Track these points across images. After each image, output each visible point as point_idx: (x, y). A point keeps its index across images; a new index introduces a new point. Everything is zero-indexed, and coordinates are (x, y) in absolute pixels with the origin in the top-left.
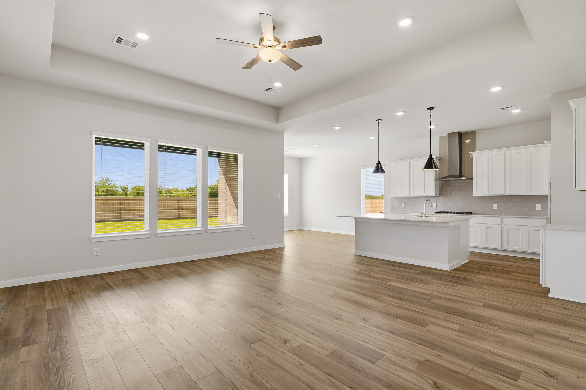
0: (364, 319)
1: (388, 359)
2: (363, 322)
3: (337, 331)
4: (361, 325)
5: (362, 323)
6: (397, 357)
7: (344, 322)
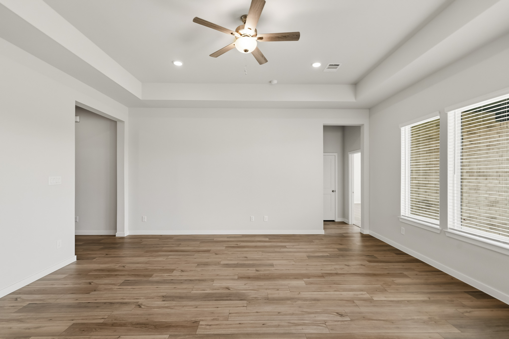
0: (140, 306)
1: (116, 285)
2: (139, 303)
3: (157, 287)
4: (140, 299)
5: (140, 301)
6: (110, 288)
7: (156, 296)
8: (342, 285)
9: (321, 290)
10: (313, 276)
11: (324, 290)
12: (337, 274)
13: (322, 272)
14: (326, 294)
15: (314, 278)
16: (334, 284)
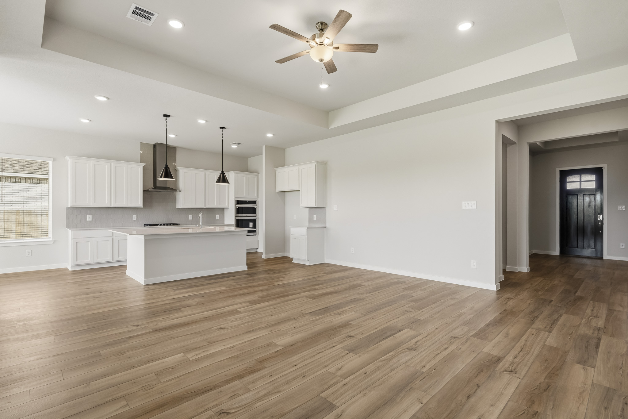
8: (225, 359)
9: (249, 342)
10: (274, 357)
11: (247, 343)
12: (240, 376)
13: (266, 369)
14: (242, 340)
15: (271, 354)
16: (237, 357)
